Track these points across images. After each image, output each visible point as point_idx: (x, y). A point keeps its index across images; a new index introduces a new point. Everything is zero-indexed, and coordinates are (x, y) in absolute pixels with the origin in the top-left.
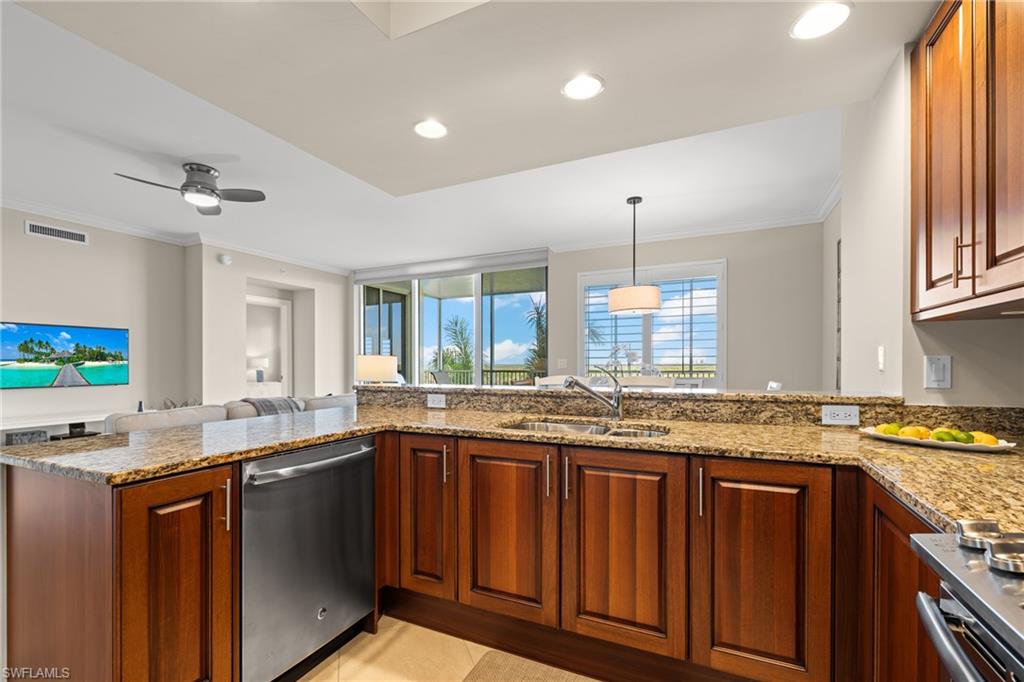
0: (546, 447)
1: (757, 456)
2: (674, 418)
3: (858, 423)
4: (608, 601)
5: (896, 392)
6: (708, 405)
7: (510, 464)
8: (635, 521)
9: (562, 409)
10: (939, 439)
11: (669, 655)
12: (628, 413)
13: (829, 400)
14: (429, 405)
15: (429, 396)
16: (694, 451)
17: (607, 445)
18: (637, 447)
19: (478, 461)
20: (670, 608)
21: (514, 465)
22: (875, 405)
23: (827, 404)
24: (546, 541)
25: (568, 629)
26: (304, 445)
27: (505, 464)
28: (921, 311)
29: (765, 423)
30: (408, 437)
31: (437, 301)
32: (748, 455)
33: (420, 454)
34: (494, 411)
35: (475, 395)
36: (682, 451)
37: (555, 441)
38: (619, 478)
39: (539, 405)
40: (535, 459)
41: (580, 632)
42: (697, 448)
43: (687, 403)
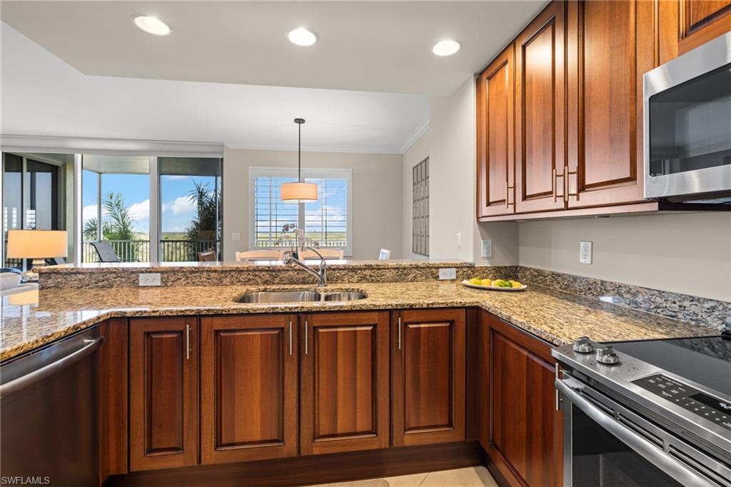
0: (287, 316)
1: (430, 306)
2: (359, 281)
3: (455, 278)
4: (337, 423)
5: (470, 260)
6: (380, 272)
7: (254, 333)
8: (356, 361)
9: (277, 280)
10: (500, 286)
11: (380, 447)
12: (330, 280)
13: (443, 265)
14: (141, 284)
15: (141, 275)
16: (395, 307)
17: (337, 309)
18: (358, 308)
19: (222, 334)
20: (379, 416)
21: (258, 333)
22: (462, 267)
23: (441, 268)
24: (287, 390)
25: (306, 454)
26: (15, 354)
27: (249, 333)
28: (483, 217)
29: (411, 281)
30: (140, 322)
31: (98, 175)
32: (425, 306)
33: (153, 336)
34: (213, 285)
35: (194, 272)
36: (388, 307)
37: (296, 310)
38: (344, 332)
39: (257, 278)
40: (278, 326)
41: (315, 453)
42: (397, 305)
43: (367, 271)
